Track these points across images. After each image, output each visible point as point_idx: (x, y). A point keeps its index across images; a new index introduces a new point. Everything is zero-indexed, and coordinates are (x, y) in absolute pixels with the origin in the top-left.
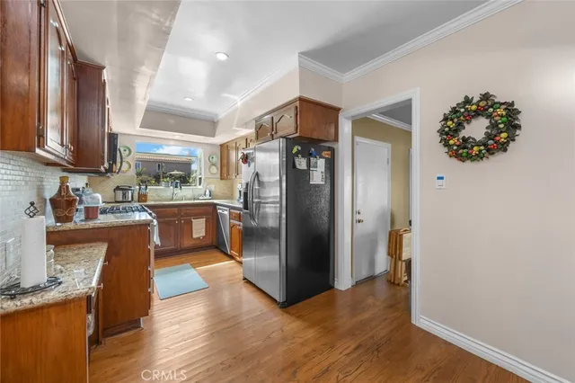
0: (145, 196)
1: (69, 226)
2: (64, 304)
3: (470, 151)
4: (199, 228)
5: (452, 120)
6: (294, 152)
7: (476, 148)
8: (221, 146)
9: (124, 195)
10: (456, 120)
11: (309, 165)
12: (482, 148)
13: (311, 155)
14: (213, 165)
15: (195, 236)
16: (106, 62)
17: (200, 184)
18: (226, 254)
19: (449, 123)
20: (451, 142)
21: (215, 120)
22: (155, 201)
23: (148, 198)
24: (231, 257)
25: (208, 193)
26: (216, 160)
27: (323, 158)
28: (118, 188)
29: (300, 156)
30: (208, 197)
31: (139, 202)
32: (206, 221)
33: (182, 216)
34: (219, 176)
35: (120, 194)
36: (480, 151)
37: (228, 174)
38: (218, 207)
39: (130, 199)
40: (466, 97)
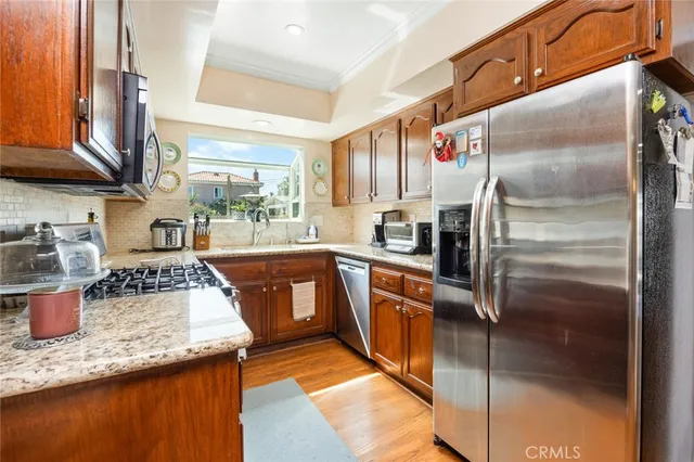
0: (206, 237)
4: (304, 300)
8: (335, 144)
9: (169, 236)
14: (321, 178)
15: (297, 316)
17: (295, 215)
18: (363, 357)
21: (333, 89)
22: (223, 247)
23: (212, 241)
24: (374, 365)
25: (312, 231)
26: (326, 169)
28: (157, 224)
30: (313, 239)
31: (195, 248)
32: (316, 286)
33: (273, 277)
34: (329, 199)
35: (161, 233)
37: (350, 195)
38: (338, 259)
39: (179, 245)
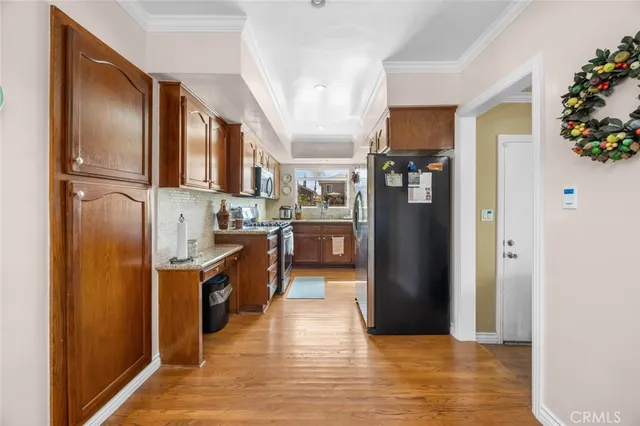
1: (224, 231)
2: (189, 271)
3: (602, 144)
4: (338, 246)
5: (576, 95)
6: (384, 168)
7: (610, 138)
9: (285, 213)
10: (582, 94)
11: (406, 181)
12: (621, 136)
13: (410, 170)
15: (334, 253)
16: (241, 121)
19: (572, 101)
20: (575, 132)
21: (353, 141)
22: (308, 219)
23: (302, 216)
27: (429, 171)
28: (282, 208)
29: (392, 172)
31: (296, 219)
32: (345, 240)
33: (324, 234)
35: (283, 212)
36: (620, 142)
39: (289, 217)
40: (599, 51)
